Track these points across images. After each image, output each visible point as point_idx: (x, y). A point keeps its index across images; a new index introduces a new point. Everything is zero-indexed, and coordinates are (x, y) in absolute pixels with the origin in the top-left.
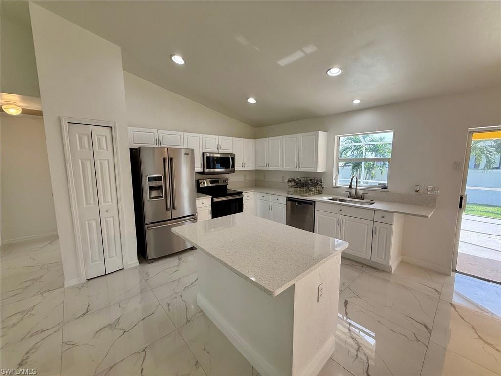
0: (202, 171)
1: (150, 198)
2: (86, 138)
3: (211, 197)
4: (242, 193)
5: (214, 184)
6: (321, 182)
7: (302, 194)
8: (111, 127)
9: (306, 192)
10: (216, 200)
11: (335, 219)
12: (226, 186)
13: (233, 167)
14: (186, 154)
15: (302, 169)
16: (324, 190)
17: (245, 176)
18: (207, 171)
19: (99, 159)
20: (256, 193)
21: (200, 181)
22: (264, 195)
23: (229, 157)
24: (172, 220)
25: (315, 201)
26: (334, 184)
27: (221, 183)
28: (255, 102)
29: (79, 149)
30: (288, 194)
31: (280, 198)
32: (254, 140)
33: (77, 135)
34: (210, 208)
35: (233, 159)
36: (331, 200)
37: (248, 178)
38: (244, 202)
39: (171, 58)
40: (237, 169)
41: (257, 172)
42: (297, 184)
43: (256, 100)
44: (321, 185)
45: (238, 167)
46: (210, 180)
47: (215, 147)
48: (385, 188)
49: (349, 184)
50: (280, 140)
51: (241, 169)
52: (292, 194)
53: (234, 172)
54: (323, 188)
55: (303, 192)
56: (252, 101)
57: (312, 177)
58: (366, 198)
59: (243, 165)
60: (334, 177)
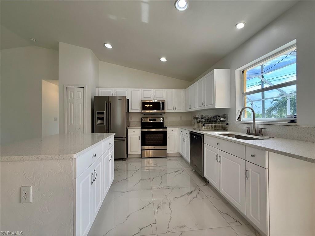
0: (140, 112)
1: (97, 124)
2: (73, 93)
3: (140, 128)
4: (166, 127)
8: (83, 88)
10: (143, 130)
12: (163, 123)
13: (163, 109)
14: (119, 99)
18: (143, 111)
19: (78, 103)
21: (142, 119)
22: (182, 130)
23: (160, 103)
25: (203, 135)
26: (236, 120)
27: (158, 121)
28: (167, 60)
29: (70, 98)
33: (70, 92)
34: (140, 135)
35: (163, 104)
38: (168, 135)
39: (104, 46)
40: (167, 111)
45: (169, 109)
46: (149, 118)
47: (150, 96)
48: (293, 121)
51: (172, 111)
53: (165, 113)
54: (227, 124)
56: (163, 59)
58: (265, 135)
59: (174, 108)
60: (237, 113)
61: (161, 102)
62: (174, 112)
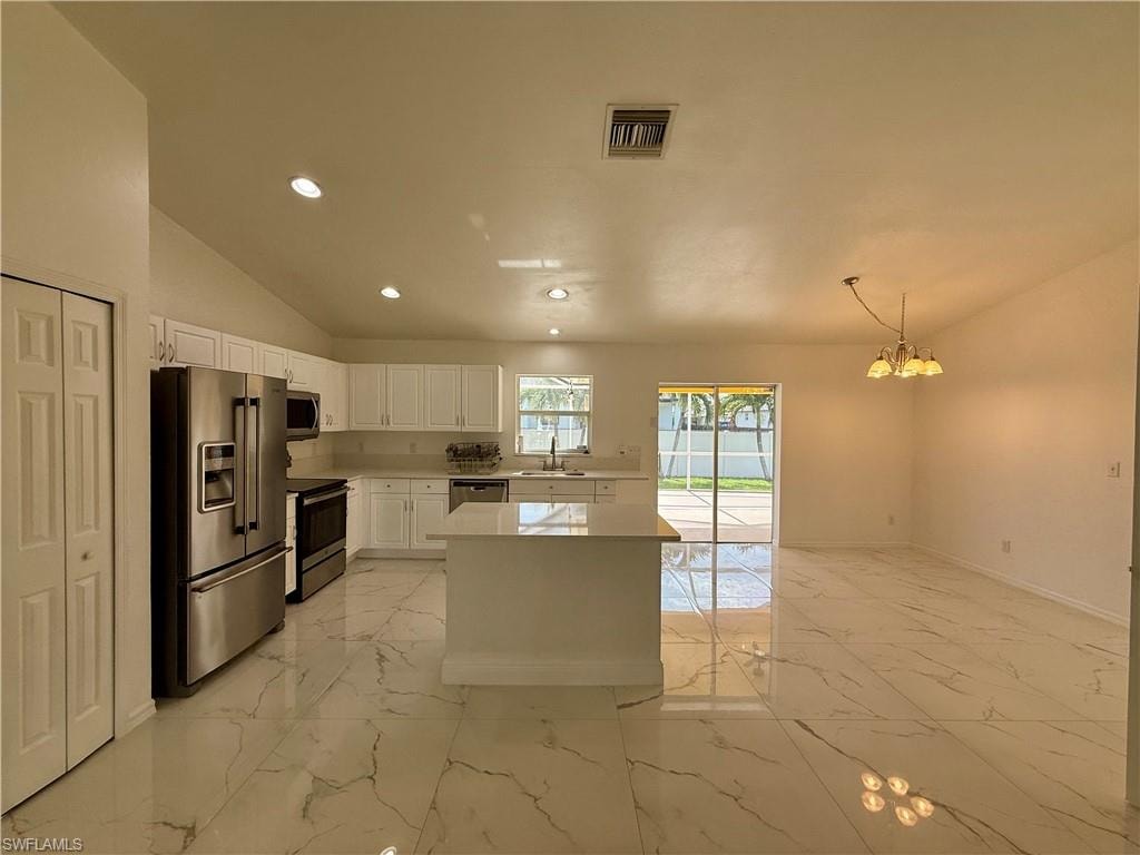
2: (42, 327)
3: (297, 495)
4: (345, 481)
6: (498, 450)
8: (111, 305)
13: (318, 423)
14: (274, 391)
15: (468, 428)
16: (502, 463)
17: (314, 445)
19: (75, 395)
20: (367, 480)
22: (389, 482)
23: (310, 401)
24: (246, 557)
25: (507, 480)
26: (517, 452)
28: (398, 295)
31: (433, 484)
32: (345, 365)
33: (16, 315)
34: (293, 522)
35: (318, 405)
37: (321, 450)
38: (348, 502)
39: (290, 183)
40: (323, 428)
43: (399, 292)
44: (498, 455)
45: (325, 424)
48: (587, 452)
49: (550, 448)
51: (332, 428)
53: (315, 436)
54: (501, 459)
56: (390, 293)
58: (567, 468)
59: (329, 420)
60: (517, 441)
61: (312, 399)
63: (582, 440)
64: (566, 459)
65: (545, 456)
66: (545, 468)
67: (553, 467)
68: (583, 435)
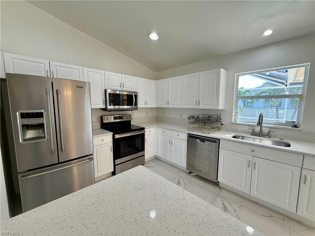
0: (105, 107)
1: (25, 140)
3: (112, 133)
4: (144, 128)
5: (118, 120)
6: (221, 119)
7: (204, 131)
9: (208, 129)
10: (117, 136)
11: (246, 160)
12: (130, 122)
13: (136, 104)
15: (201, 107)
16: (223, 127)
17: (147, 112)
18: (109, 107)
20: (157, 128)
21: (103, 117)
22: (164, 130)
24: (59, 163)
25: (219, 140)
26: (233, 121)
27: (125, 119)
28: (158, 38)
30: (189, 130)
31: (181, 134)
32: (156, 81)
34: (111, 145)
35: (136, 96)
36: (234, 137)
37: (150, 115)
38: (146, 137)
40: (139, 106)
41: (158, 109)
42: (196, 120)
43: (158, 36)
44: (221, 122)
45: (141, 104)
46: (114, 116)
47: (118, 85)
48: (295, 126)
50: (179, 79)
51: (144, 106)
52: (193, 131)
53: (137, 109)
54: (222, 124)
55: (205, 128)
56: (154, 36)
57: (209, 114)
58: (273, 137)
59: (146, 103)
60: (234, 114)
61: (133, 94)
62: (145, 107)
63: (293, 117)
64: (272, 130)
65: (253, 126)
66: (254, 134)
67: (261, 134)
68: (294, 114)
